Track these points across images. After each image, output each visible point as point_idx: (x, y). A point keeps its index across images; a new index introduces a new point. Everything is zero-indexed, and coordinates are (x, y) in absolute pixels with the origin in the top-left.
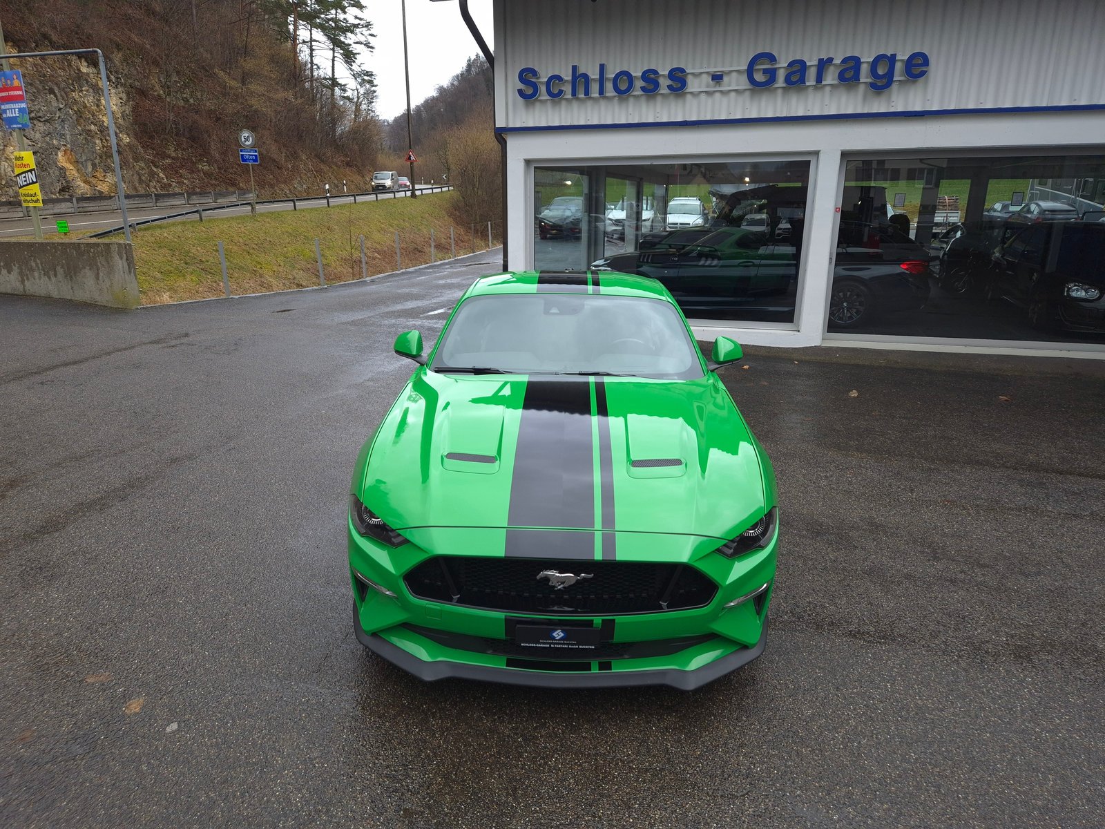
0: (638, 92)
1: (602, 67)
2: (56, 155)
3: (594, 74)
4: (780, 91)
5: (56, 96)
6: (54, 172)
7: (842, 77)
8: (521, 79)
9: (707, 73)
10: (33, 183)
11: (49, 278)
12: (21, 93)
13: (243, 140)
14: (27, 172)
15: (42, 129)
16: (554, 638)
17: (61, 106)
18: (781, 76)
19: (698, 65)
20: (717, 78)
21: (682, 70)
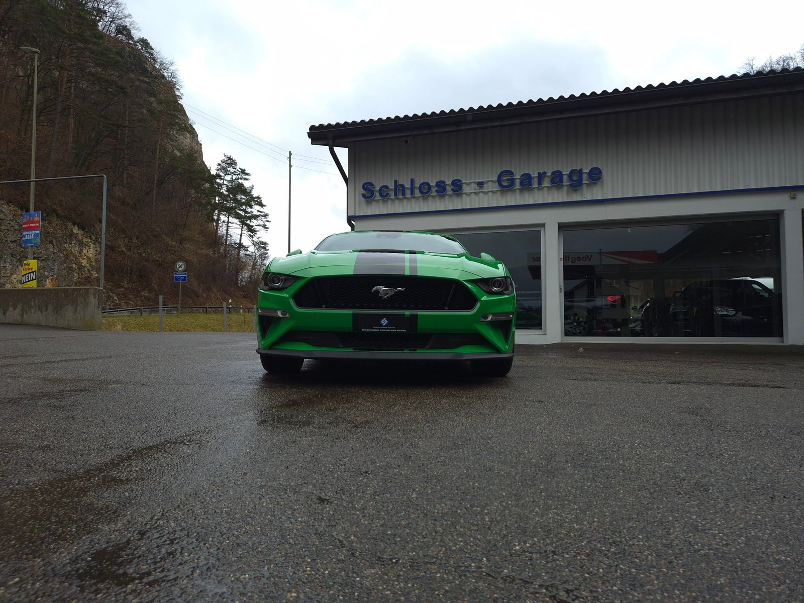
0: (434, 194)
1: (412, 181)
2: (45, 281)
3: (408, 185)
4: (518, 191)
5: (53, 245)
7: (552, 181)
8: (364, 188)
9: (474, 182)
10: (33, 280)
11: (42, 312)
12: (38, 225)
13: (178, 267)
14: (30, 273)
15: (39, 265)
16: (381, 325)
17: (56, 251)
18: (518, 182)
19: (469, 179)
20: (480, 184)
21: (460, 181)
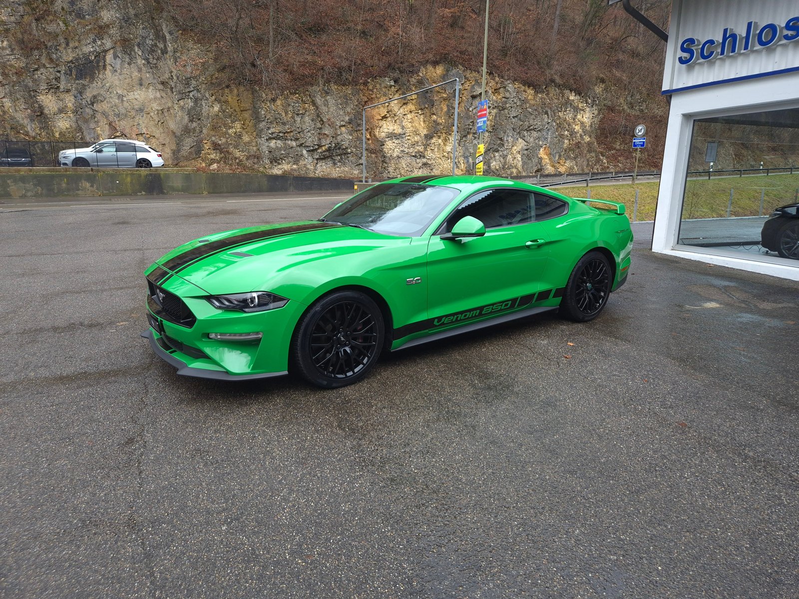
2: (539, 150)
5: (548, 115)
6: (535, 160)
10: (481, 161)
13: (637, 131)
14: (480, 155)
15: (535, 135)
17: (549, 121)
